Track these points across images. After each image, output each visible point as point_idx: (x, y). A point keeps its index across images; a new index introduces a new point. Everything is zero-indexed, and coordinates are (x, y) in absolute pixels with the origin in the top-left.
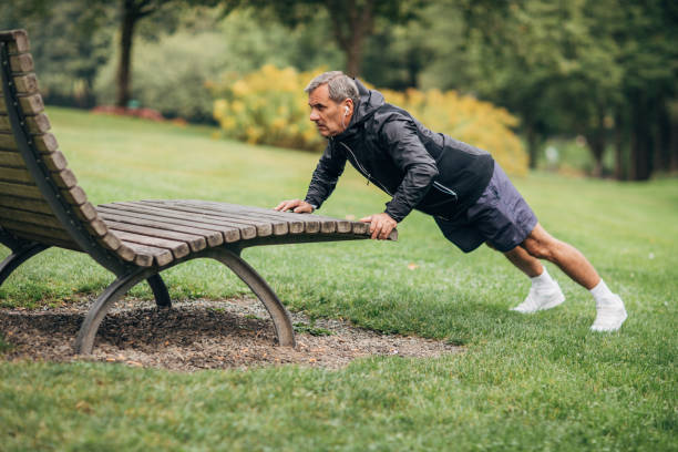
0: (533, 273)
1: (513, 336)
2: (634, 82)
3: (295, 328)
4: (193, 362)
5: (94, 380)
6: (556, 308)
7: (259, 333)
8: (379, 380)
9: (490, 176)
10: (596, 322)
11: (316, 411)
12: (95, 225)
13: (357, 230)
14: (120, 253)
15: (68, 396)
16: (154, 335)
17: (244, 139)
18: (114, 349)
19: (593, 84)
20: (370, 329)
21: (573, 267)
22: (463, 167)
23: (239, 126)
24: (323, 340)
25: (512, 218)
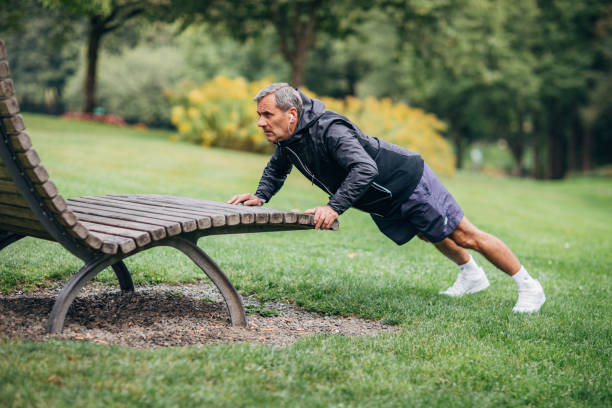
0: (461, 261)
1: (443, 317)
2: (551, 92)
3: (246, 309)
4: (154, 340)
5: (64, 356)
6: (482, 292)
7: (213, 314)
8: (322, 356)
9: (421, 174)
10: (518, 304)
11: (267, 383)
12: (65, 216)
13: (303, 221)
14: (87, 241)
15: (41, 370)
16: (119, 316)
17: (199, 142)
18: (83, 328)
19: (514, 93)
20: (315, 311)
21: (497, 255)
22: (397, 167)
23: (195, 131)
24: (272, 321)
25: (442, 212)
